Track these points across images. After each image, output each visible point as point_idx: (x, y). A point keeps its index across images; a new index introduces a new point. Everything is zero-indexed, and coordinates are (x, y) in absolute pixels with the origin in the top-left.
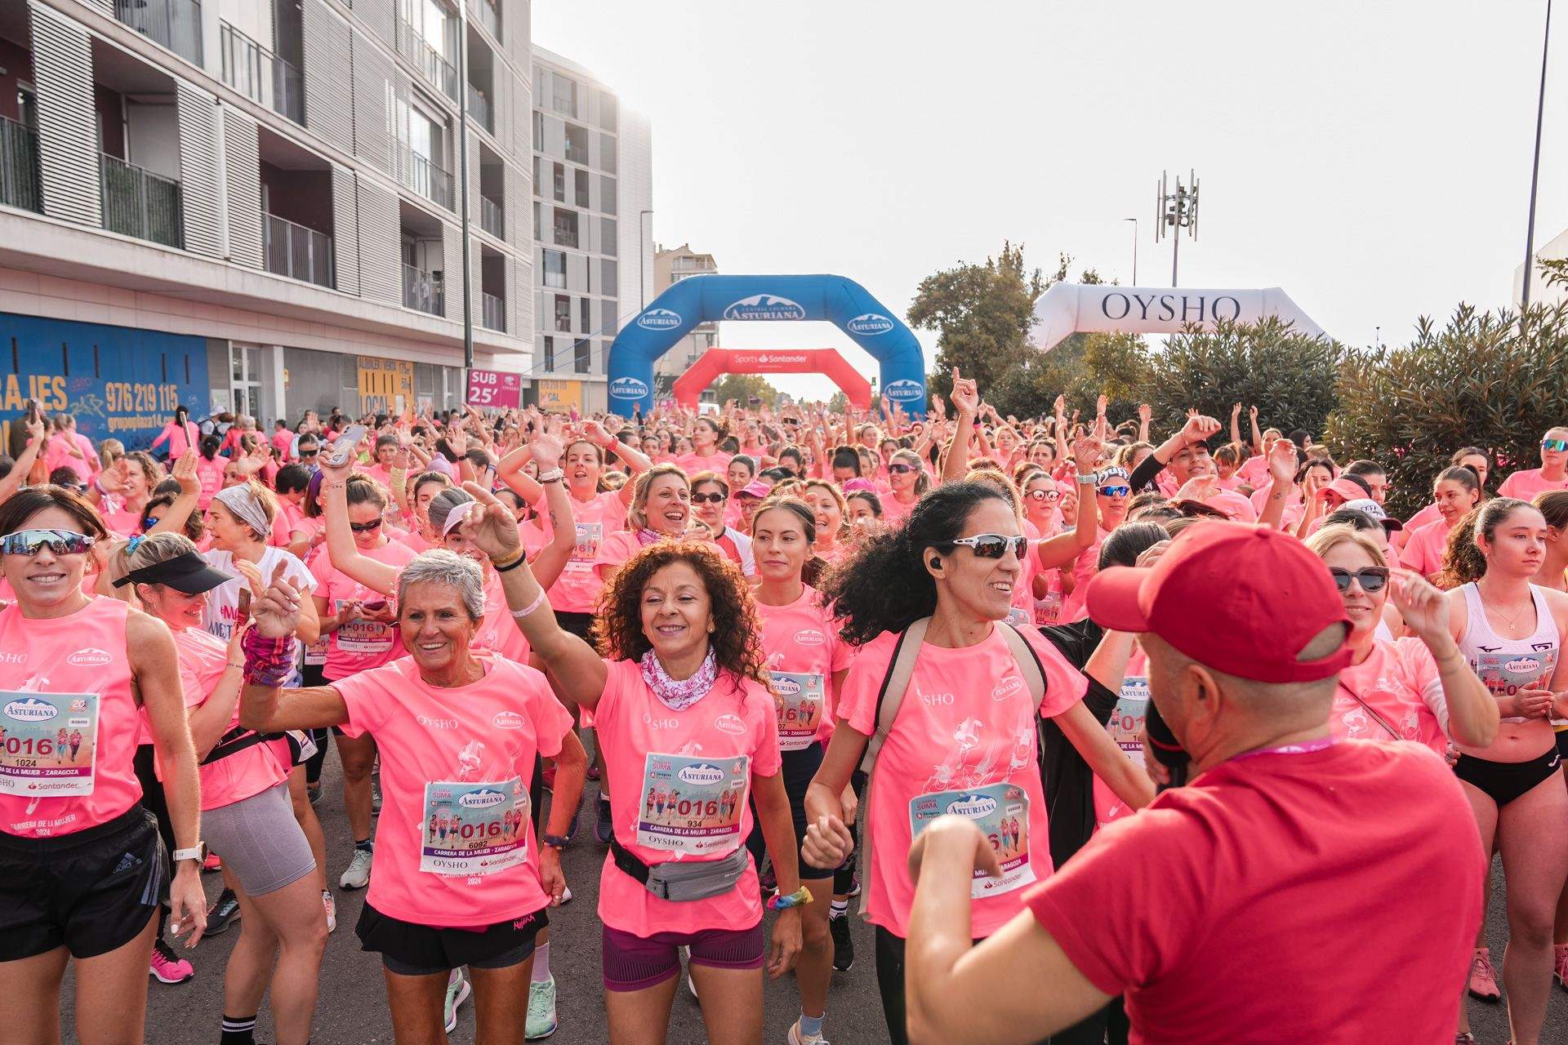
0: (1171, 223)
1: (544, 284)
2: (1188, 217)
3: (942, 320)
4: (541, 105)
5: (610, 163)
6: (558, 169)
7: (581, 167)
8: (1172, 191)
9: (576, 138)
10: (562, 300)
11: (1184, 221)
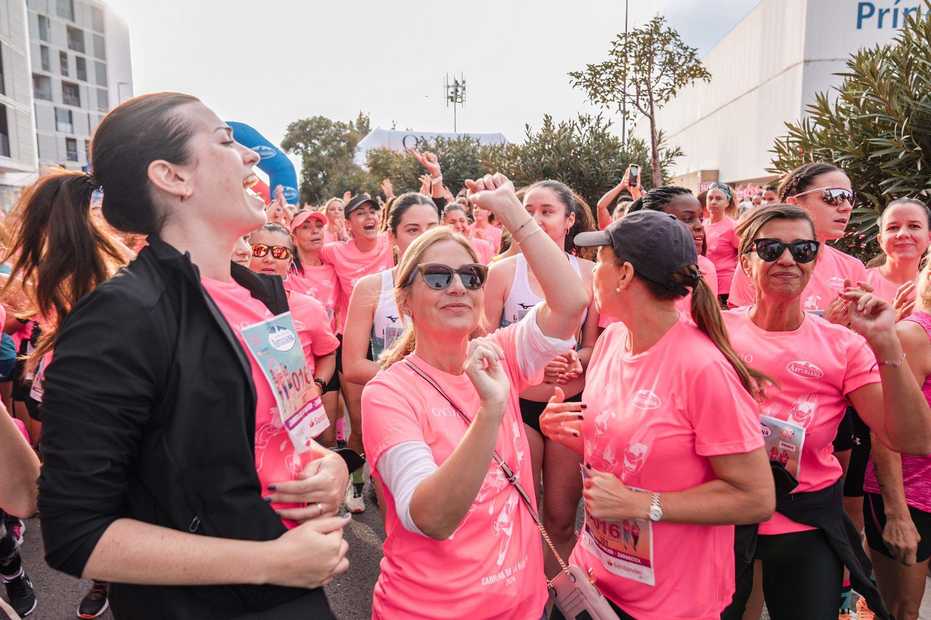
0: (452, 101)
1: (57, 129)
2: (461, 97)
3: (301, 148)
4: (47, 12)
5: (101, 52)
6: (63, 56)
7: (80, 55)
8: (452, 83)
9: (75, 37)
10: (71, 142)
11: (459, 100)
